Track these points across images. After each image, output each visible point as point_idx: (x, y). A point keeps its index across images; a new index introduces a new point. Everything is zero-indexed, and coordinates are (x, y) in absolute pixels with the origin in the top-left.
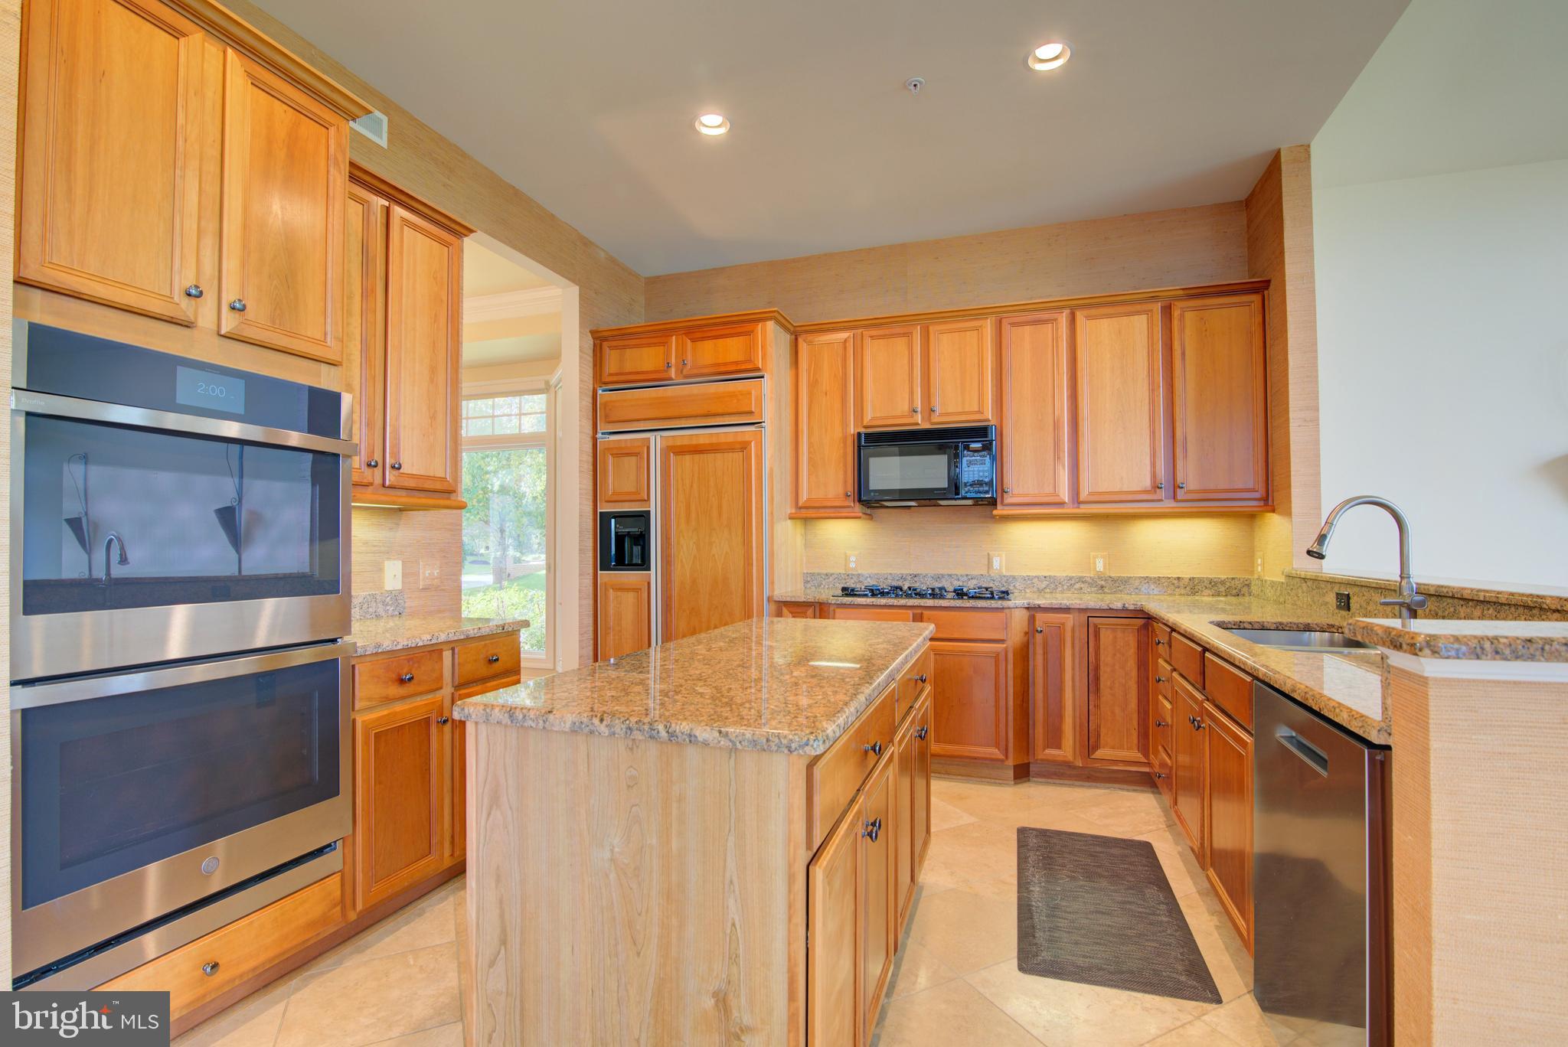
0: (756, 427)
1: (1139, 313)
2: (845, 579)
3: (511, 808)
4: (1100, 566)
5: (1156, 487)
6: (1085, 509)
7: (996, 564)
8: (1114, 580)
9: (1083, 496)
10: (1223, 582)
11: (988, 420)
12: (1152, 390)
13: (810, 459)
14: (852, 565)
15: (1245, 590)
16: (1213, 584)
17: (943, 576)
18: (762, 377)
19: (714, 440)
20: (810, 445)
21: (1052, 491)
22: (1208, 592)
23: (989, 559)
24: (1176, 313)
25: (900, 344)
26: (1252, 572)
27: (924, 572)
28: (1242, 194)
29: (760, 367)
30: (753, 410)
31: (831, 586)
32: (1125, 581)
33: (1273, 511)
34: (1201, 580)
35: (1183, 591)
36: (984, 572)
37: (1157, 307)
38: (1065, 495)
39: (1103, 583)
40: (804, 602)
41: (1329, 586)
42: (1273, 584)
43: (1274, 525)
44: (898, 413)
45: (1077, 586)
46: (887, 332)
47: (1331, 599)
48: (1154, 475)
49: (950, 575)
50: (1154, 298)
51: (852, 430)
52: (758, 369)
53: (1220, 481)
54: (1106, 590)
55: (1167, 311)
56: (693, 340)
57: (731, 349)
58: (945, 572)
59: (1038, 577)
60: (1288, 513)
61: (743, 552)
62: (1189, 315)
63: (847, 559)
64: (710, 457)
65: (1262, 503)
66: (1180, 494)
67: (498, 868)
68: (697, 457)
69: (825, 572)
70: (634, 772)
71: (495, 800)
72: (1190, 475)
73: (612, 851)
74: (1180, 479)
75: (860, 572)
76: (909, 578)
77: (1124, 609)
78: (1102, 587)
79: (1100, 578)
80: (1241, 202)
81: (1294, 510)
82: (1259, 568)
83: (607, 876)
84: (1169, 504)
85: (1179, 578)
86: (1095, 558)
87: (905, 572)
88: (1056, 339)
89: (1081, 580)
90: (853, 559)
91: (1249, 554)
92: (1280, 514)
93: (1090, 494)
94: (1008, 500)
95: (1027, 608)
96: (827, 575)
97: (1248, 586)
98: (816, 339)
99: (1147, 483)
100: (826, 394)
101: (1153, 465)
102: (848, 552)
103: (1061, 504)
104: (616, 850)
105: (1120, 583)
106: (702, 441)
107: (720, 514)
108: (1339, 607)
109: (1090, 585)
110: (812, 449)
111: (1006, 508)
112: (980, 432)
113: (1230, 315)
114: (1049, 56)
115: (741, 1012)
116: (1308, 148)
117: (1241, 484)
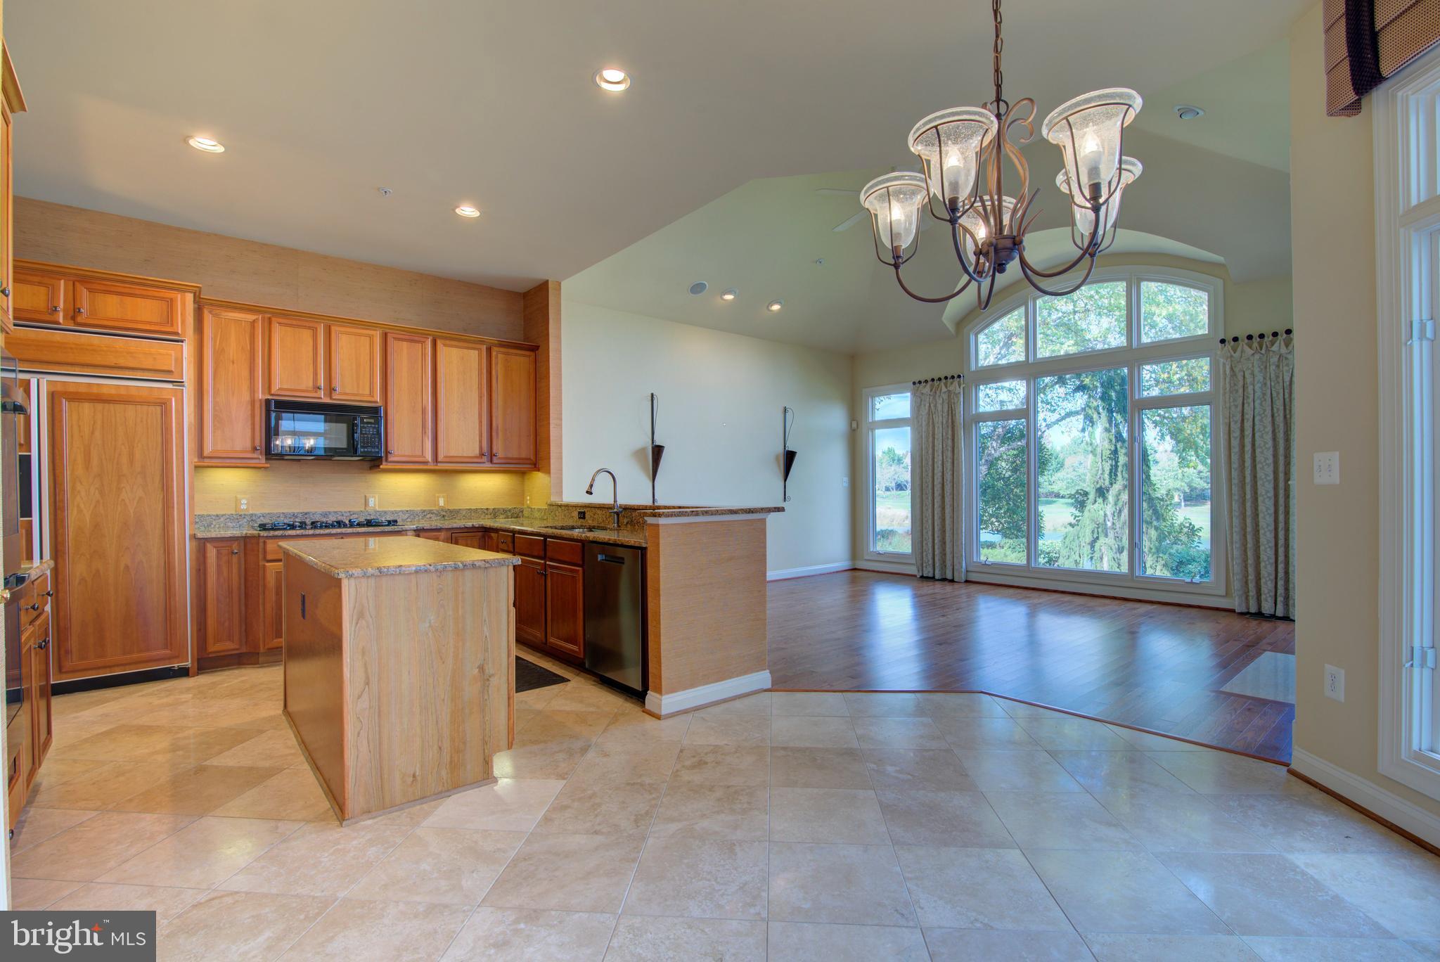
0: (174, 385)
1: (473, 349)
2: (237, 519)
3: (371, 617)
4: (441, 503)
5: (482, 455)
6: (440, 466)
7: (371, 502)
8: (451, 511)
9: (440, 458)
10: (510, 511)
11: (376, 402)
12: (480, 397)
13: (215, 417)
14: (244, 507)
15: (521, 514)
16: (505, 511)
17: (330, 512)
18: (182, 341)
19: (123, 392)
20: (216, 404)
21: (420, 454)
22: (502, 516)
23: (365, 499)
24: (494, 354)
25: (306, 335)
26: (523, 504)
27: (313, 510)
28: (522, 289)
29: (180, 332)
30: (173, 370)
31: (222, 525)
32: (458, 511)
33: (539, 470)
34: (499, 510)
35: (489, 517)
36: (363, 509)
37: (484, 348)
38: (429, 457)
39: (444, 513)
40: (230, 537)
41: (574, 508)
42: (539, 510)
43: (539, 479)
44: (303, 387)
45: (428, 516)
46: (294, 322)
47: (575, 514)
48: (481, 448)
49: (335, 512)
50: (482, 342)
51: (261, 395)
52: (177, 334)
53: (514, 453)
54: (446, 518)
55: (489, 350)
56: (90, 290)
57: (145, 310)
58: (332, 510)
59: (402, 511)
60: (548, 472)
61: (162, 497)
62: (500, 356)
63: (237, 501)
64: (119, 407)
65: (533, 466)
66: (495, 460)
67: (363, 648)
68: (99, 406)
69: (215, 514)
70: (440, 586)
71: (361, 615)
72: (499, 448)
73: (430, 622)
74: (494, 451)
75: (251, 512)
76: (300, 515)
77: (473, 527)
78: (444, 516)
79: (442, 510)
80: (520, 293)
81: (552, 471)
82: (528, 502)
83: (427, 634)
84: (488, 466)
85: (487, 509)
86: (438, 497)
87: (296, 511)
88: (424, 355)
89: (431, 512)
90: (244, 501)
91: (521, 494)
92: (543, 472)
93: (446, 457)
94: (391, 458)
95: (415, 530)
96: (217, 516)
97: (522, 512)
98: (226, 314)
99: (477, 452)
100: (233, 363)
101: (481, 442)
102: (239, 496)
103: (426, 463)
104: (432, 621)
105: (454, 513)
106: (105, 391)
107: (131, 462)
108: (579, 518)
109: (437, 515)
110: (217, 408)
111: (389, 464)
112: (374, 412)
113: (521, 361)
114: (468, 211)
115: (490, 669)
116: (559, 284)
117: (524, 455)
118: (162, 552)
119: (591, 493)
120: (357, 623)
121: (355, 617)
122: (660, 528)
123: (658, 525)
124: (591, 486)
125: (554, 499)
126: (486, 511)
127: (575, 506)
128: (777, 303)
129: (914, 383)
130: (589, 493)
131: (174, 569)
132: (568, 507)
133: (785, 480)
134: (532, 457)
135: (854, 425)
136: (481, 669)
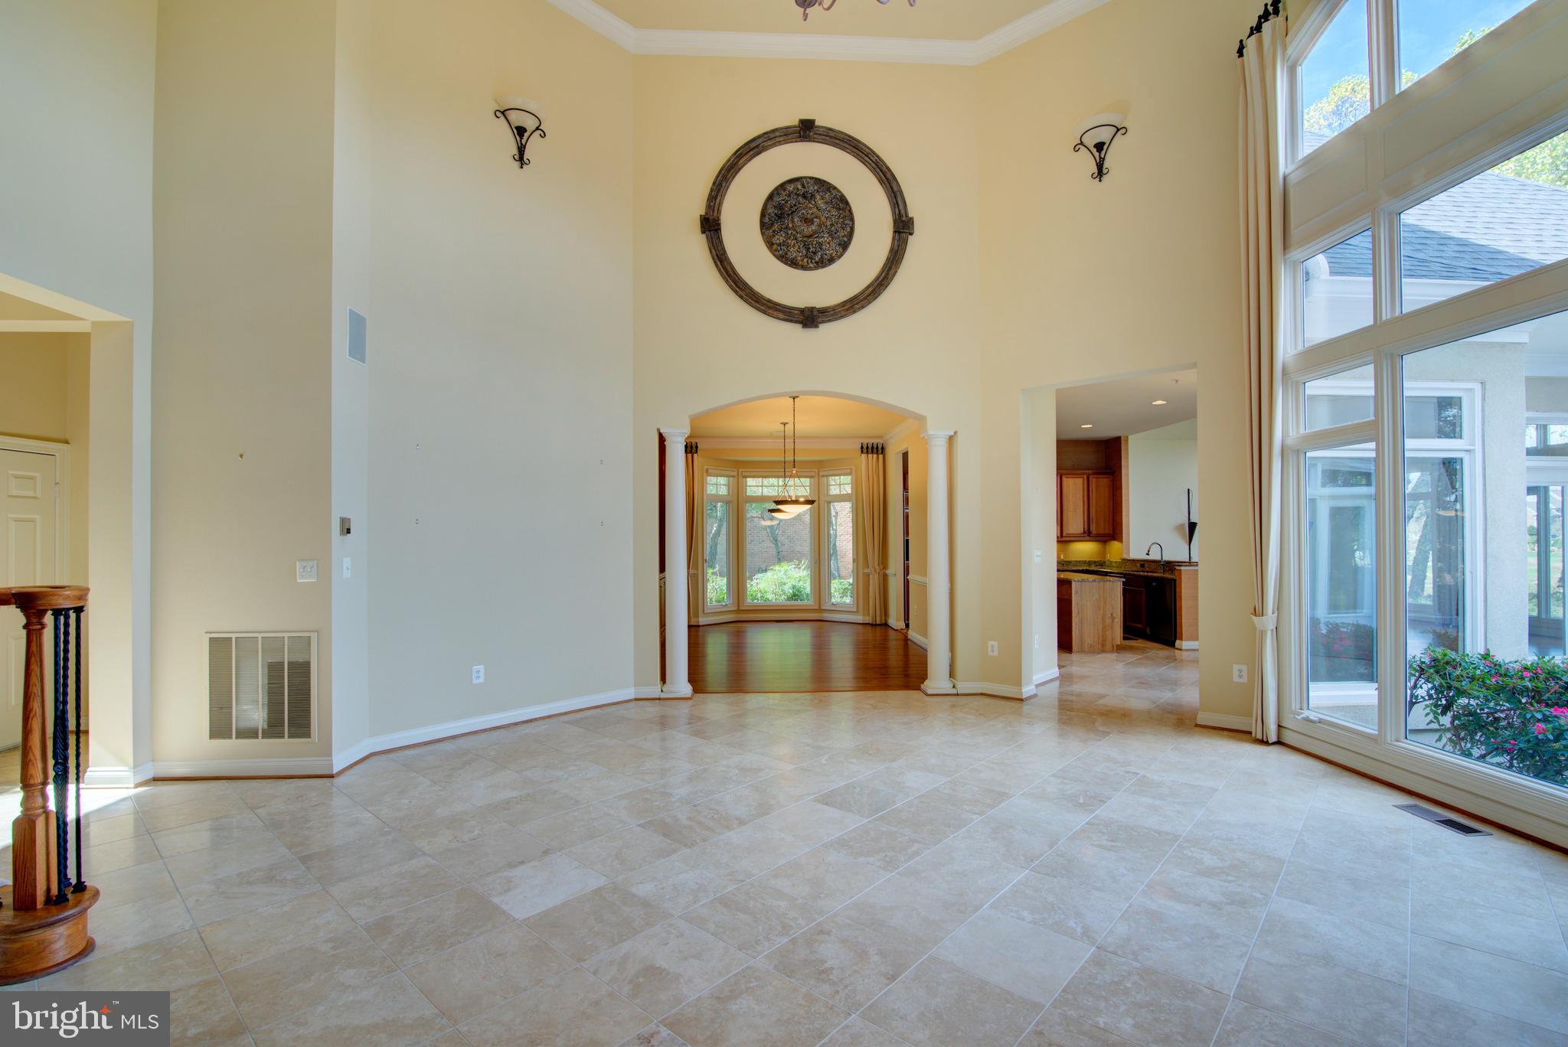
1: (1081, 478)
3: (1080, 593)
4: (1062, 557)
5: (1084, 532)
6: (1064, 539)
8: (1067, 562)
9: (1064, 535)
10: (1098, 562)
16: (1095, 562)
22: (1093, 565)
24: (1091, 479)
32: (1070, 562)
33: (1115, 540)
34: (1092, 561)
37: (1085, 476)
38: (1059, 534)
39: (1064, 563)
42: (1116, 562)
43: (1115, 545)
47: (1138, 565)
48: (1084, 529)
50: (1084, 473)
53: (1102, 531)
54: (1065, 565)
55: (1088, 477)
60: (1121, 541)
62: (1094, 480)
65: (1112, 538)
66: (1092, 535)
72: (1093, 529)
73: (1096, 597)
74: (1091, 530)
80: (1103, 441)
81: (1123, 541)
82: (1108, 557)
84: (1088, 538)
86: (1061, 554)
91: (1104, 553)
92: (1117, 541)
93: (1067, 534)
99: (1082, 530)
101: (1084, 525)
108: (1141, 566)
113: (1104, 481)
115: (1114, 615)
116: (1127, 437)
117: (1107, 532)
120: (1076, 595)
121: (1075, 593)
122: (1182, 571)
123: (1179, 568)
124: (1149, 551)
125: (1125, 556)
126: (1085, 562)
127: (1139, 561)
130: (1148, 554)
132: (1133, 561)
134: (1111, 532)
136: (1112, 615)
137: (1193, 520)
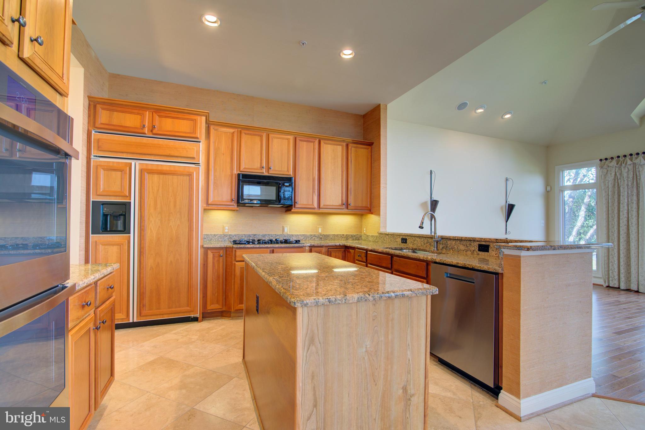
0: (195, 165)
1: (340, 145)
2: (223, 237)
3: (320, 343)
4: (320, 231)
5: (343, 204)
6: (321, 211)
7: (286, 230)
8: (325, 236)
9: (322, 206)
10: (355, 236)
11: (290, 175)
12: (342, 172)
13: (215, 183)
14: (226, 231)
15: (360, 238)
16: (352, 236)
17: (266, 235)
18: (200, 142)
19: (172, 169)
20: (215, 176)
21: (311, 203)
22: (350, 239)
23: (283, 228)
24: (350, 147)
25: (257, 139)
26: (361, 233)
27: (258, 233)
28: (363, 113)
29: (199, 137)
30: (195, 157)
31: (217, 240)
32: (328, 236)
33: (372, 214)
34: (349, 235)
35: (344, 239)
36: (282, 234)
37: (344, 144)
38: (316, 205)
39: (321, 237)
40: (219, 247)
41: (398, 236)
42: (372, 236)
43: (372, 219)
44: (255, 167)
45: (313, 238)
46: (252, 133)
47: (399, 240)
48: (342, 200)
49: (269, 235)
50: (343, 141)
51: (235, 172)
52: (197, 138)
53: (359, 204)
54: (322, 239)
55: (347, 146)
56: (160, 116)
57: (182, 126)
58: (267, 233)
59: (301, 235)
60: (379, 214)
61: (188, 225)
62: (353, 149)
63: (224, 228)
64: (170, 177)
65: (369, 211)
66: (349, 207)
67: (313, 372)
68: (162, 176)
69: (213, 234)
70: (375, 314)
71: (312, 341)
72: (351, 201)
73: (366, 348)
74: (349, 202)
75: (230, 234)
76: (252, 236)
77: (340, 246)
78: (321, 238)
79: (321, 235)
80: (362, 115)
81: (381, 214)
82: (365, 231)
83: (364, 358)
84: (345, 211)
85: (343, 235)
86: (318, 228)
87: (250, 233)
88: (314, 149)
89: (315, 236)
90: (227, 228)
91: (360, 227)
92: (374, 215)
93: (324, 205)
94: (297, 206)
95: (309, 246)
96: (215, 235)
97: (361, 237)
98: (220, 129)
99: (340, 203)
100: (223, 154)
101: (342, 197)
102: (225, 225)
103: (314, 208)
104: (368, 346)
105: (326, 237)
106: (164, 168)
107: (175, 206)
108: (402, 242)
109: (318, 237)
110: (216, 178)
111: (296, 209)
112: (289, 180)
113: (363, 151)
114: (347, 54)
115: (411, 391)
116: (386, 106)
117: (364, 205)
118: (188, 254)
119: (422, 228)
120: (308, 349)
121: (307, 343)
122: (522, 259)
123: (519, 257)
125: (382, 230)
126: (342, 236)
127: (399, 235)
128: (509, 113)
129: (601, 160)
130: (421, 227)
131: (193, 263)
132: (393, 235)
133: (507, 222)
134: (369, 206)
135: (549, 188)
136: (405, 389)
137: (435, 198)
